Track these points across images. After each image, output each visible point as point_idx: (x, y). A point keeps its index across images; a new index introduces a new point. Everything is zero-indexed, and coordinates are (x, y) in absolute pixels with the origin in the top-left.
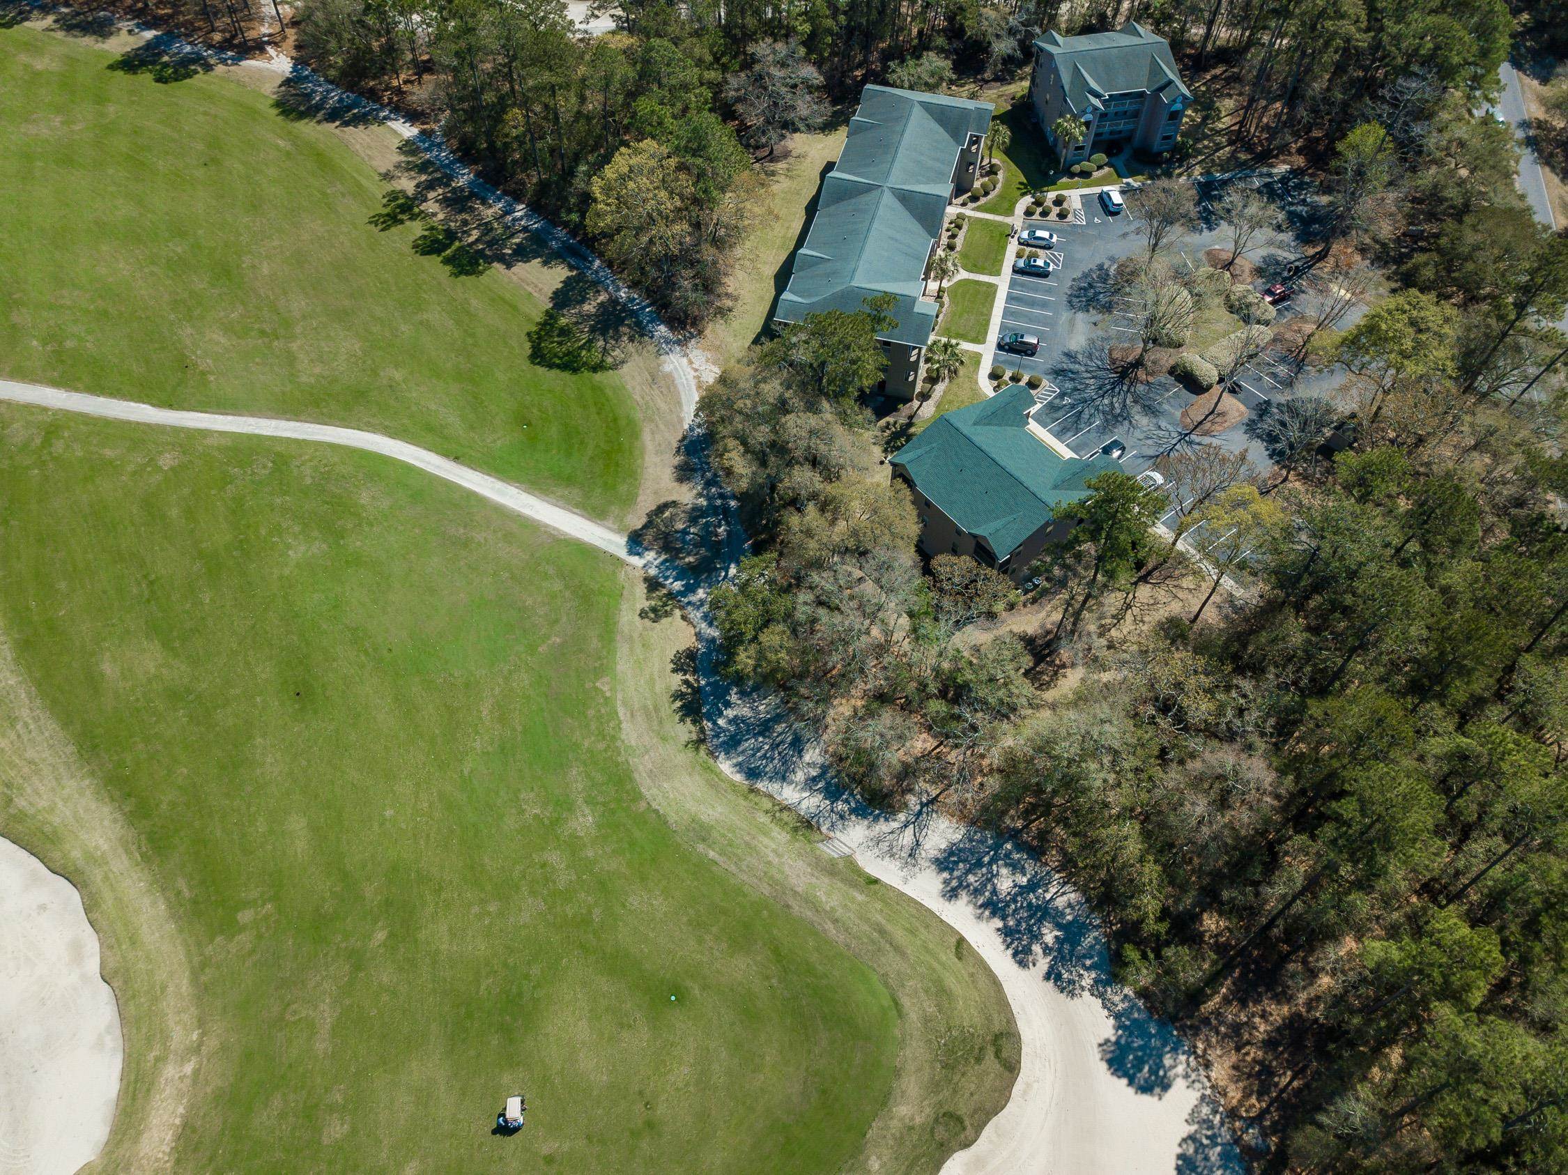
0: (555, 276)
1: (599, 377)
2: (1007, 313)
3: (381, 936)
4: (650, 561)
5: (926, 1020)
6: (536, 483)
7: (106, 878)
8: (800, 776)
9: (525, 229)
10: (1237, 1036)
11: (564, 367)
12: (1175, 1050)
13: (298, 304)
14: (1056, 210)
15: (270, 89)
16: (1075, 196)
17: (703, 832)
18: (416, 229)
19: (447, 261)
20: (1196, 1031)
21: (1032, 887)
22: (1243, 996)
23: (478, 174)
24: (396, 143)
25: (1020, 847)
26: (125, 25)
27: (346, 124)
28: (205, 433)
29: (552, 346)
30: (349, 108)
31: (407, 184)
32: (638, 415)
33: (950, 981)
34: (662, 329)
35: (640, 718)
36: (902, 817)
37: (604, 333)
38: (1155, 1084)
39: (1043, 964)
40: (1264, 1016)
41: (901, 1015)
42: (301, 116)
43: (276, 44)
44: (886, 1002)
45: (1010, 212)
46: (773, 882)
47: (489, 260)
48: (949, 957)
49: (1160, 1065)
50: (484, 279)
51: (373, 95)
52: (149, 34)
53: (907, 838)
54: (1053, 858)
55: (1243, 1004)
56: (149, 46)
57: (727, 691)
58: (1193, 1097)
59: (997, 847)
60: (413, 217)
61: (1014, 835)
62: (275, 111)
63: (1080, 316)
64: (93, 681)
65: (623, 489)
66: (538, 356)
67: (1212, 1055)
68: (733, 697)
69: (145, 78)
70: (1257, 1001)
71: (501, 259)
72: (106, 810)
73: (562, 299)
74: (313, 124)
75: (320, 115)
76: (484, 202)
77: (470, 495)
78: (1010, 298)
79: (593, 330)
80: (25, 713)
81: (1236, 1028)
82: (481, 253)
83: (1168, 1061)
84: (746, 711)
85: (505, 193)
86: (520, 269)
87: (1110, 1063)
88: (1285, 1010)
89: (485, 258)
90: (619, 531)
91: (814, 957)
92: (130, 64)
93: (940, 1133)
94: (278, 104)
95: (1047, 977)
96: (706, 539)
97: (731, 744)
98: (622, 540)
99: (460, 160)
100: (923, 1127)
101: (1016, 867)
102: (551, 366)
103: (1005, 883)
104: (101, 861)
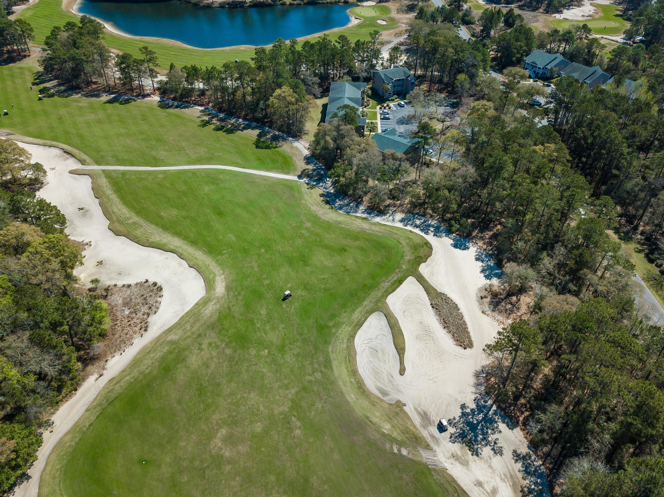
0: (257, 132)
1: (276, 149)
2: (381, 127)
3: (263, 250)
4: (305, 180)
5: (407, 243)
6: (268, 170)
7: (182, 250)
8: (360, 212)
9: (243, 124)
10: (482, 238)
11: (266, 148)
12: (468, 242)
13: (184, 144)
14: (387, 107)
15: (156, 104)
16: (391, 104)
17: (340, 223)
18: (213, 126)
19: (224, 131)
20: (472, 239)
21: (425, 222)
22: (482, 231)
23: (225, 115)
24: (199, 111)
25: (419, 215)
26: (104, 95)
27: (182, 108)
28: (169, 170)
29: (261, 144)
30: (181, 105)
31: (206, 118)
32: (290, 155)
33: (410, 237)
34: (290, 139)
35: (315, 206)
36: (388, 215)
37: (275, 141)
38: (466, 248)
39: (432, 234)
40: (487, 234)
41: (400, 243)
42: (168, 108)
43: (153, 94)
44: (396, 242)
45: (376, 109)
46: (360, 228)
47: (236, 130)
48: (410, 233)
49: (466, 245)
50: (236, 134)
51: (186, 102)
52: (113, 96)
53: (391, 218)
54: (428, 216)
55: (482, 233)
56: (114, 98)
57: (335, 200)
58: (475, 249)
59: (414, 217)
60: (210, 124)
61: (417, 214)
62: (159, 108)
63: (401, 126)
64: (161, 218)
65: (292, 168)
66: (257, 147)
67: (477, 242)
68: (337, 200)
69: (117, 104)
70: (485, 232)
71: (240, 130)
72: (176, 239)
73: (260, 136)
74: (172, 109)
75: (173, 107)
76: (229, 119)
77: (251, 174)
78: (381, 124)
79: (271, 141)
80: (144, 224)
81: (482, 237)
82: (233, 129)
83: (467, 244)
84: (342, 203)
85: (235, 117)
86: (245, 131)
87: (454, 247)
88: (492, 233)
89: (235, 130)
90: (295, 175)
91: (376, 239)
92: (110, 102)
93: (417, 259)
94: (159, 106)
95: (434, 236)
96: (318, 174)
97: (340, 208)
98: (296, 177)
99: (219, 112)
100: (413, 259)
101: (419, 219)
102: (263, 149)
103: (418, 222)
104: (180, 247)
